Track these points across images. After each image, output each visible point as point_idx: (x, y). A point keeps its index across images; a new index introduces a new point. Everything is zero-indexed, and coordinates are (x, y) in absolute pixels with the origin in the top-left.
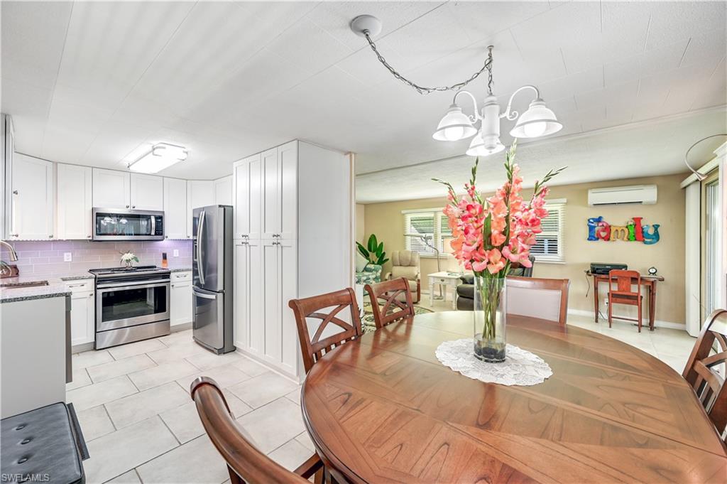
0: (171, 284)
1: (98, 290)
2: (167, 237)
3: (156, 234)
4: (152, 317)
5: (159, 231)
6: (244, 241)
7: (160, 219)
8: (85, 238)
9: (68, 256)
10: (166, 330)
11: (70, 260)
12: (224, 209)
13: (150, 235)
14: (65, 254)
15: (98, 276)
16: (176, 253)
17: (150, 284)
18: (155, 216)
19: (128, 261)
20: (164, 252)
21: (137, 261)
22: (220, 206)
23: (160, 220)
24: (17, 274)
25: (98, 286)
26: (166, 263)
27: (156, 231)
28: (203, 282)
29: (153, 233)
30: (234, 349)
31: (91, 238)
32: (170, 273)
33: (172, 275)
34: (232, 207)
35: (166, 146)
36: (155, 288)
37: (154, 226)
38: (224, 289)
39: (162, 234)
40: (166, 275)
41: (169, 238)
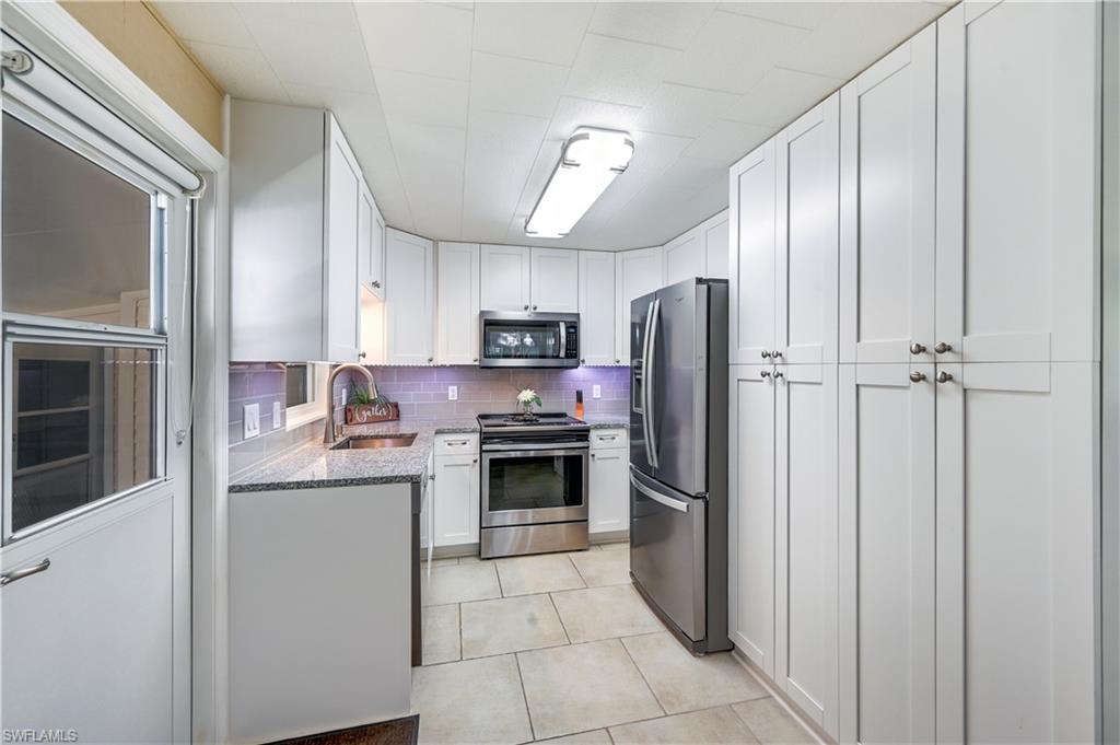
0: (591, 452)
1: (483, 454)
2: (583, 361)
3: (567, 356)
4: (561, 513)
5: (573, 351)
6: (770, 369)
7: (573, 328)
8: (471, 362)
9: (453, 391)
10: (583, 540)
11: (456, 398)
12: (709, 289)
13: (558, 357)
14: (451, 388)
15: (485, 429)
16: (597, 391)
17: (557, 450)
18: (565, 322)
19: (527, 403)
20: (580, 389)
21: (540, 405)
22: (699, 281)
23: (572, 330)
24: (398, 416)
25: (485, 447)
26: (581, 408)
27: (567, 350)
28: (654, 462)
29: (562, 354)
30: (730, 648)
31: (477, 363)
32: (588, 431)
33: (593, 435)
34: (727, 281)
35: (592, 133)
36: (565, 457)
37: (563, 340)
38: (707, 491)
39: (575, 357)
40: (582, 435)
41: (587, 364)
